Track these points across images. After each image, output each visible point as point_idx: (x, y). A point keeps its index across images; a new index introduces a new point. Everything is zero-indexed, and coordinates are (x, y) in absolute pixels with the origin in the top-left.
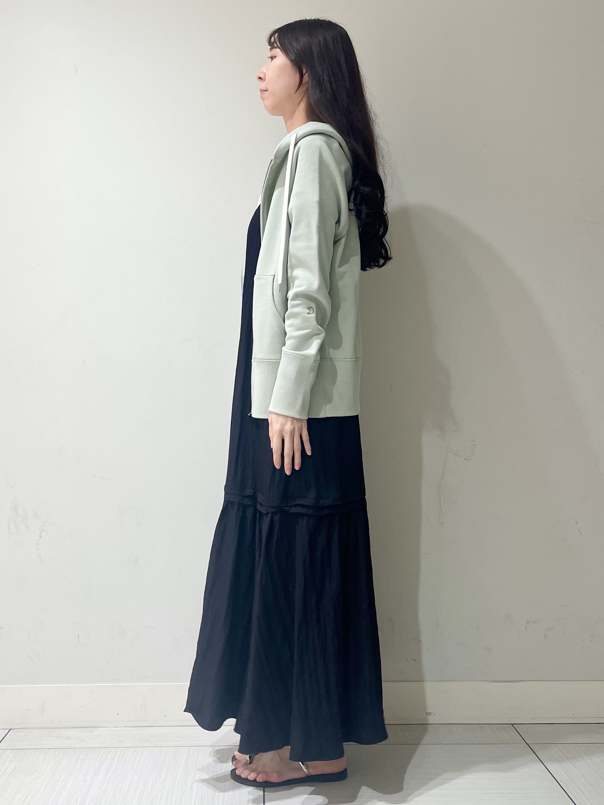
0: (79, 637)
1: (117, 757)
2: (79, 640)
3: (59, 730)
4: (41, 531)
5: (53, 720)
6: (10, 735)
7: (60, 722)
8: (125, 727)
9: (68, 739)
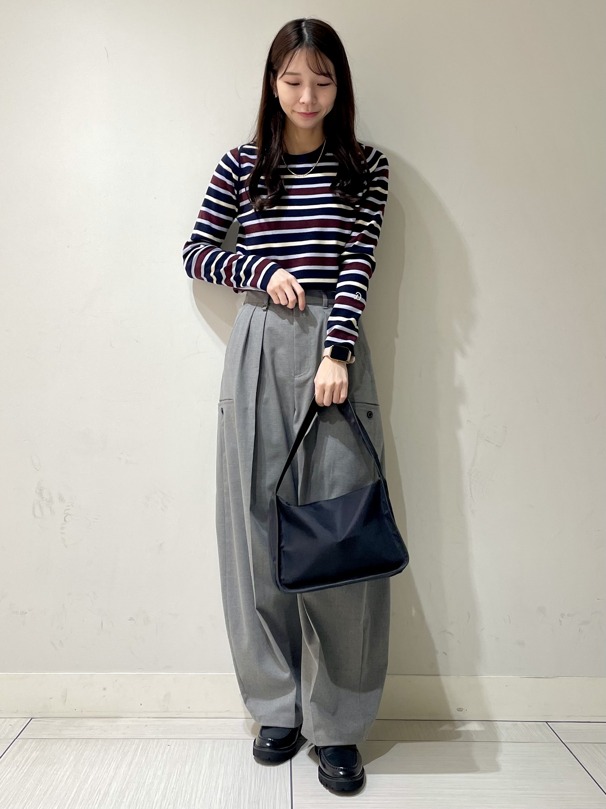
0: (102, 624)
1: (140, 749)
2: (102, 628)
3: (81, 720)
4: (65, 515)
5: (75, 710)
6: (32, 724)
7: (82, 711)
8: (148, 718)
9: (90, 729)
